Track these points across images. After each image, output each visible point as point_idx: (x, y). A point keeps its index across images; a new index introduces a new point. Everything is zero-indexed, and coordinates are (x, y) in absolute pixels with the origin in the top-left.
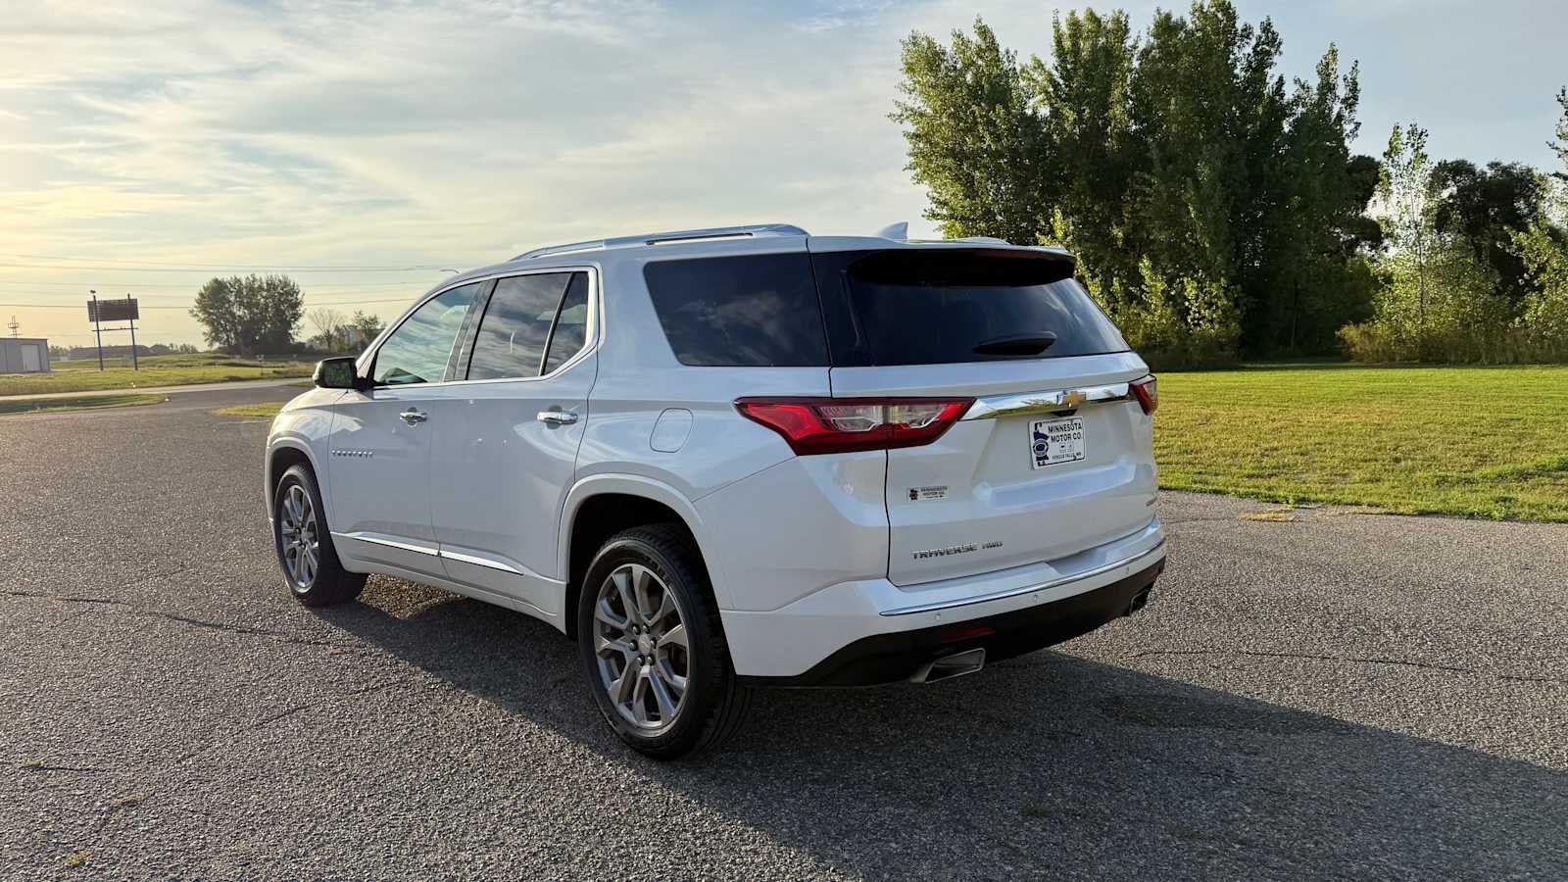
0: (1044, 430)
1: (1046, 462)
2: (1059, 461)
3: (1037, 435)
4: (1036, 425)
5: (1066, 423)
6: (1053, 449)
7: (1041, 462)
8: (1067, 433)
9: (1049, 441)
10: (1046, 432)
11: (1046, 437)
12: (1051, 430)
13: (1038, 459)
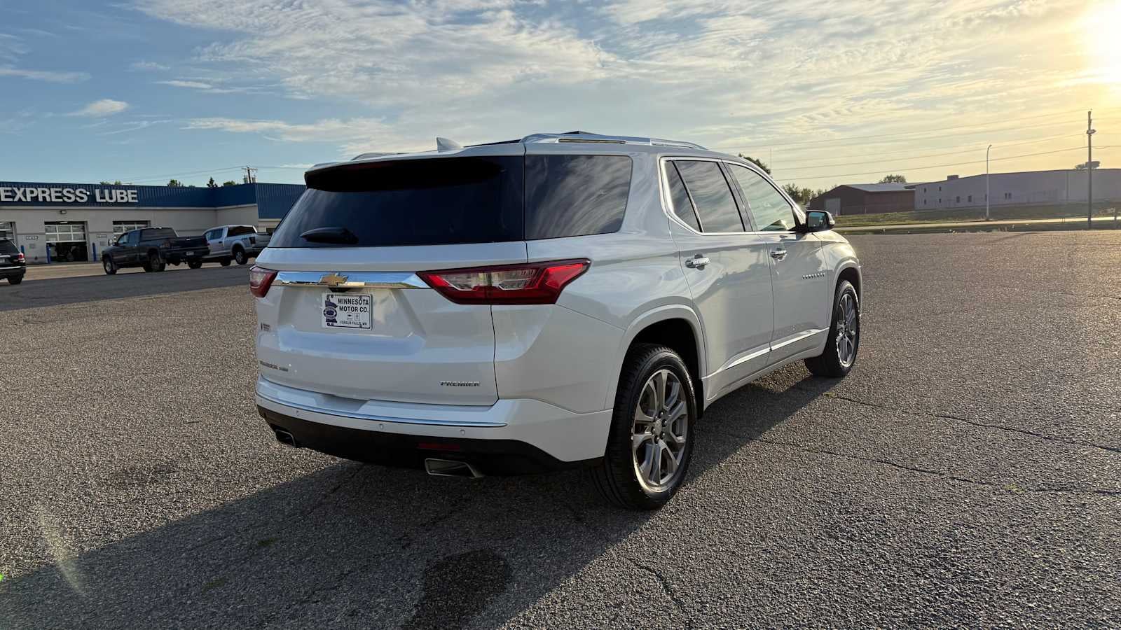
0: (334, 300)
1: (335, 324)
2: (346, 325)
3: (328, 304)
4: (328, 296)
5: (355, 298)
6: (341, 316)
7: (331, 324)
8: (355, 306)
9: (337, 309)
10: (336, 303)
11: (336, 306)
12: (340, 301)
13: (327, 320)
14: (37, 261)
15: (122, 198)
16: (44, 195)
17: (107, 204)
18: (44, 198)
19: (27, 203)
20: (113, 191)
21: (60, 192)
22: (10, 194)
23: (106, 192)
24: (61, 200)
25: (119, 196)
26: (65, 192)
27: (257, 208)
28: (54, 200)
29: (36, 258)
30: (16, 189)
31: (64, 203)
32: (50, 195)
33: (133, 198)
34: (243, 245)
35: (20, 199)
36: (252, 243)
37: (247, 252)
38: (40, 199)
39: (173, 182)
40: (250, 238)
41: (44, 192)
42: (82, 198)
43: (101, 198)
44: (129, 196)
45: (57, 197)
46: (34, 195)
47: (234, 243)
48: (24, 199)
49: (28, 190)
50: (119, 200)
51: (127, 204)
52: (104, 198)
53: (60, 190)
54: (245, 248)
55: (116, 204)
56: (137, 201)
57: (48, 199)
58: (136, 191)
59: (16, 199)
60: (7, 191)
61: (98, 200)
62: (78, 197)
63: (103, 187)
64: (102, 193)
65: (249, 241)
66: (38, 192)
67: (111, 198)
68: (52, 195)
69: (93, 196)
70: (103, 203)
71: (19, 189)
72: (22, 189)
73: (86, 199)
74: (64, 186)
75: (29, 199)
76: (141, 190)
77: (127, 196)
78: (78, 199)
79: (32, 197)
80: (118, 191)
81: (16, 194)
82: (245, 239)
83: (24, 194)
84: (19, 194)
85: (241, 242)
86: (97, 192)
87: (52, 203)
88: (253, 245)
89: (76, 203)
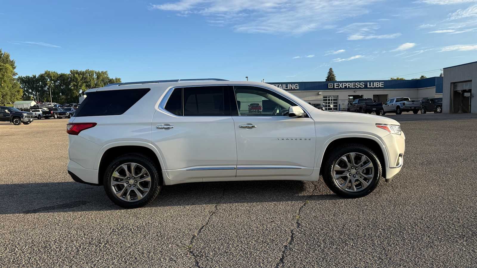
14: (344, 110)
15: (378, 86)
16: (349, 85)
17: (371, 88)
18: (349, 86)
19: (343, 89)
20: (374, 83)
21: (355, 84)
22: (338, 85)
23: (372, 83)
24: (355, 87)
25: (376, 85)
26: (356, 84)
27: (435, 88)
28: (352, 87)
29: (344, 109)
30: (340, 84)
31: (356, 88)
32: (351, 85)
33: (382, 86)
34: (400, 106)
35: (341, 87)
36: (403, 105)
37: (401, 109)
38: (348, 87)
39: (422, 76)
40: (403, 103)
41: (349, 84)
42: (362, 86)
43: (369, 86)
44: (381, 85)
45: (353, 86)
46: (346, 86)
47: (397, 105)
48: (342, 87)
49: (344, 84)
50: (376, 87)
51: (380, 88)
52: (371, 86)
53: (355, 83)
54: (401, 108)
55: (375, 88)
56: (383, 87)
57: (350, 87)
58: (383, 83)
59: (339, 87)
60: (337, 84)
61: (368, 86)
62: (361, 85)
63: (370, 82)
64: (370, 84)
65: (402, 104)
66: (347, 85)
67: (373, 86)
68: (352, 85)
69: (366, 85)
70: (370, 88)
71: (341, 84)
72: (342, 84)
73: (364, 86)
74: (356, 82)
75: (344, 87)
76: (385, 82)
77: (380, 84)
78: (361, 87)
79: (345, 86)
80: (376, 83)
81: (340, 85)
82: (401, 103)
83: (342, 85)
84: (341, 85)
85: (400, 105)
86: (368, 83)
87: (351, 88)
88: (404, 106)
89: (360, 88)
